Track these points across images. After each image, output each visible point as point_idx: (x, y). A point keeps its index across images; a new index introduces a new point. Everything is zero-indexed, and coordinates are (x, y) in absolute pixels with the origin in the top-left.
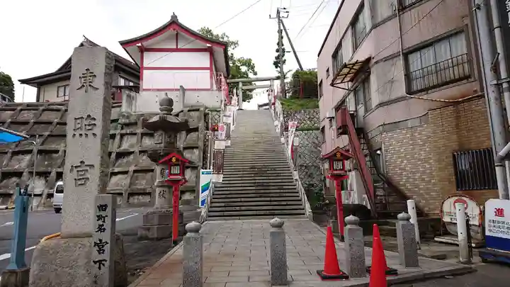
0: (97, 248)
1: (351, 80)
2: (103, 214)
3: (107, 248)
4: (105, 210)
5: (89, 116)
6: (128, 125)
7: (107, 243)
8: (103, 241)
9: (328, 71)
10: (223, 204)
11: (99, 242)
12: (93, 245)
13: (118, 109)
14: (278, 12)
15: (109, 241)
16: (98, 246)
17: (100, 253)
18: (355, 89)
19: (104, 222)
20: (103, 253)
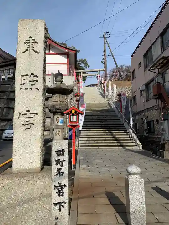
0: (56, 191)
1: (160, 68)
2: (61, 158)
3: (66, 190)
4: (63, 155)
5: (32, 74)
7: (65, 186)
8: (62, 184)
9: (140, 64)
11: (58, 185)
12: (53, 187)
14: (104, 35)
15: (67, 184)
16: (58, 189)
17: (59, 196)
18: (163, 73)
19: (62, 166)
20: (62, 195)
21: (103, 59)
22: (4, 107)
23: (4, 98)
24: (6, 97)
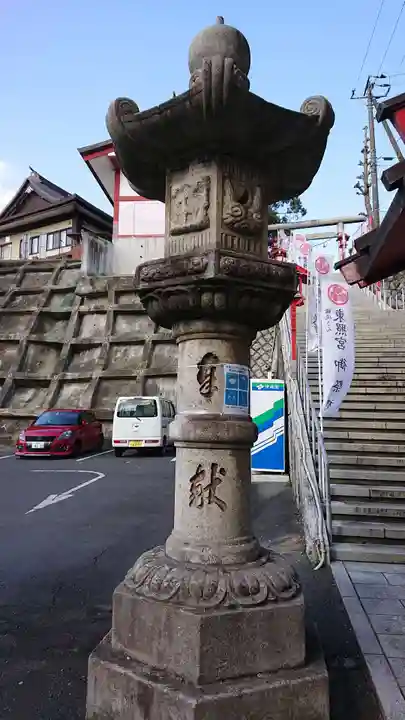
6: (92, 296)
10: (364, 491)
13: (76, 271)
21: (360, 178)
22: (30, 342)
23: (30, 313)
24: (34, 308)
